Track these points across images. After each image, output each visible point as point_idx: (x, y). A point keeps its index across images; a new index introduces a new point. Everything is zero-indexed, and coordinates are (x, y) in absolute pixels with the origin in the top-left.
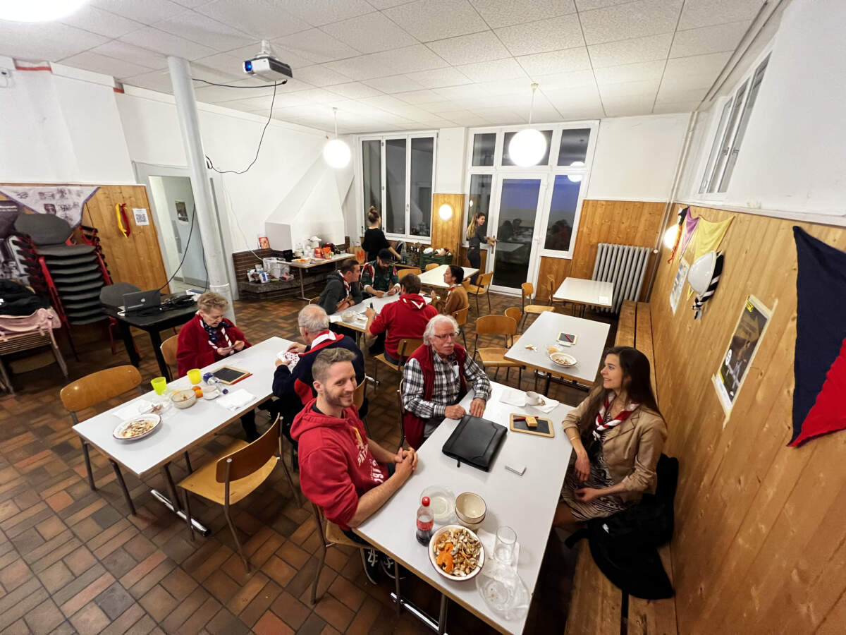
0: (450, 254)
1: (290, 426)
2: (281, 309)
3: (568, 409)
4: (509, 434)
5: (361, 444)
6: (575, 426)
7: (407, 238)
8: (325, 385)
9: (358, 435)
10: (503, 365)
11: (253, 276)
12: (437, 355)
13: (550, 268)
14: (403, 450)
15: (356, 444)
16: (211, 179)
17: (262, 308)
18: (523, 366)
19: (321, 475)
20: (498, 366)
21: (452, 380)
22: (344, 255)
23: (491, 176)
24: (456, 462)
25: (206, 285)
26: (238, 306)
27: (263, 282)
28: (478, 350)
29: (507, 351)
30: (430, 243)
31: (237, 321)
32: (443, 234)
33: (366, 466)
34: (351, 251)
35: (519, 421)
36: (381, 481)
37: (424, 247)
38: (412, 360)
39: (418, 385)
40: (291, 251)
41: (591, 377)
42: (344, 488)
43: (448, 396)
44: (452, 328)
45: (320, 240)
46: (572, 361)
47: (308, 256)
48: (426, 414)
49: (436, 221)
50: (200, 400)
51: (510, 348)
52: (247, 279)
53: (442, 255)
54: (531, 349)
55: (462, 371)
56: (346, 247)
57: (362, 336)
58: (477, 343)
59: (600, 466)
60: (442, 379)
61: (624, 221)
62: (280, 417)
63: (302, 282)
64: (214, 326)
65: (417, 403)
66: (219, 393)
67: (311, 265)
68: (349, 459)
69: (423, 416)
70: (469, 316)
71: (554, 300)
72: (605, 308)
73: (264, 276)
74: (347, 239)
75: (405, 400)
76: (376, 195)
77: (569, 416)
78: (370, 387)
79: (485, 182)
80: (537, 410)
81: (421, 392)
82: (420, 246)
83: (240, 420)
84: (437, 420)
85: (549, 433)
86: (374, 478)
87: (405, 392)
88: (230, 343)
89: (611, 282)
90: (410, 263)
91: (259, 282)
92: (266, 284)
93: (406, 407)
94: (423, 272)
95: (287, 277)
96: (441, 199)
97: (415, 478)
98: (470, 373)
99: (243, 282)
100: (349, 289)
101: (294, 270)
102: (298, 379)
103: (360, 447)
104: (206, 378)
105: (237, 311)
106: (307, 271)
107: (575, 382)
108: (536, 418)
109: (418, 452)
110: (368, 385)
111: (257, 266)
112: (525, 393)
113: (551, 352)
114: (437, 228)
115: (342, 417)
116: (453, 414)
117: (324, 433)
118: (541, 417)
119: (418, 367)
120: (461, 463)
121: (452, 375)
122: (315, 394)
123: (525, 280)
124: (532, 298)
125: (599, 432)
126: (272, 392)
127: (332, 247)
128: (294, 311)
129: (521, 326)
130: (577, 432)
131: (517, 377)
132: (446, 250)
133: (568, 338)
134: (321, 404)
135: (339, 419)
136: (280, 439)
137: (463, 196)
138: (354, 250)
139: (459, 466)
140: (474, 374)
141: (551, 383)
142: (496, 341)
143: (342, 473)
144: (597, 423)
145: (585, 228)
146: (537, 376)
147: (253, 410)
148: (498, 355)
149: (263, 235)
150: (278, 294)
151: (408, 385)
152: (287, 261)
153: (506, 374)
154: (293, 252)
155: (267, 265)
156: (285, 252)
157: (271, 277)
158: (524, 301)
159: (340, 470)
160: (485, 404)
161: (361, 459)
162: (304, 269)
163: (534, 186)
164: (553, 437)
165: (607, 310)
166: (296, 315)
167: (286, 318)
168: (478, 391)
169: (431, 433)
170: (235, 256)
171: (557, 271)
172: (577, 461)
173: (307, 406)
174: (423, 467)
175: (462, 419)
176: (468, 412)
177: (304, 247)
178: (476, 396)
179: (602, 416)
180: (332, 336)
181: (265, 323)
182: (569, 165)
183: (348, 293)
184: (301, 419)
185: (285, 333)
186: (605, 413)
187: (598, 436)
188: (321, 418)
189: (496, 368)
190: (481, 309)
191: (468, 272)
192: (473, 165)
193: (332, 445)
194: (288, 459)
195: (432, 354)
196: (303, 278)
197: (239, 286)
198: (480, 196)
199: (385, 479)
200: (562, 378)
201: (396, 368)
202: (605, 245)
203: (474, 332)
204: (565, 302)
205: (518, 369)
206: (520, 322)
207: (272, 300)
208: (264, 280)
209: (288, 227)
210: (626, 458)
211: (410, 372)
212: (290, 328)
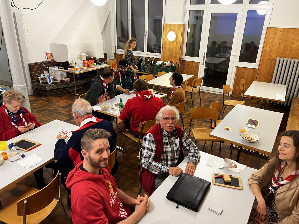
0: (174, 65)
1: (66, 179)
2: (61, 101)
3: (252, 171)
4: (212, 187)
5: (112, 192)
6: (257, 182)
7: (145, 54)
8: (89, 153)
9: (111, 186)
10: (209, 140)
11: (42, 79)
12: (165, 131)
13: (243, 75)
14: (140, 196)
15: (109, 192)
16: (14, 14)
17: (49, 100)
18: (222, 141)
19: (86, 212)
20: (206, 141)
21: (175, 149)
22: (103, 66)
23: (203, 11)
24: (176, 205)
25: (11, 85)
26: (32, 99)
27: (49, 83)
28: (192, 130)
29: (212, 131)
30: (160, 58)
31: (31, 109)
32: (169, 52)
33: (116, 207)
34: (108, 62)
35: (219, 178)
36: (126, 217)
37: (157, 60)
38: (148, 134)
39: (152, 151)
40: (68, 62)
41: (269, 149)
42: (101, 220)
43: (171, 160)
44: (175, 114)
45: (87, 55)
46: (256, 138)
47: (79, 66)
48: (156, 171)
49: (165, 43)
50: (7, 161)
51: (214, 129)
52: (39, 81)
53: (169, 66)
54: (228, 129)
55: (181, 143)
56: (104, 60)
57: (115, 120)
58: (191, 125)
59: (273, 210)
60: (168, 148)
61: (295, 43)
62: (59, 173)
63: (75, 83)
64: (15, 112)
65: (150, 164)
66: (19, 157)
67: (81, 72)
68: (104, 202)
69: (154, 172)
70: (186, 107)
71: (244, 97)
72: (280, 102)
73: (49, 79)
74: (105, 55)
75: (143, 161)
76: (125, 25)
77: (253, 176)
78: (120, 153)
79: (199, 15)
80: (231, 171)
81: (153, 156)
82: (154, 60)
83: (33, 175)
84: (164, 176)
85: (239, 187)
86: (121, 214)
87: (143, 156)
88: (26, 124)
89: (285, 84)
90: (147, 71)
91: (47, 83)
92: (51, 85)
93: (143, 166)
94: (156, 77)
95: (65, 80)
96: (168, 28)
97: (148, 215)
98: (186, 145)
99: (36, 83)
100: (106, 89)
101: (69, 75)
102: (71, 148)
103: (112, 194)
104: (11, 146)
105: (31, 102)
106: (78, 76)
107: (258, 152)
108: (230, 176)
109: (150, 197)
110: (118, 152)
111: (45, 72)
112: (223, 159)
113: (243, 131)
114: (165, 47)
115: (100, 173)
116: (174, 173)
117: (87, 184)
118: (234, 176)
119: (152, 139)
120: (179, 205)
121: (174, 145)
122: (83, 159)
123: (225, 83)
124: (230, 95)
125: (274, 188)
126: (54, 157)
127: (95, 60)
128: (69, 103)
129: (221, 114)
130: (259, 186)
131: (219, 148)
132: (172, 62)
133: (254, 123)
134: (86, 165)
135: (97, 175)
136: (59, 187)
137: (184, 25)
138: (110, 62)
139: (177, 207)
140: (188, 145)
141: (241, 153)
142: (204, 124)
143: (100, 211)
144: (273, 182)
145: (268, 47)
146: (232, 148)
147: (42, 168)
148: (205, 133)
149: (49, 51)
150: (59, 91)
151: (145, 151)
152: (65, 69)
153: (211, 146)
154: (69, 63)
155: (52, 72)
156: (63, 63)
157: (54, 79)
158: (224, 97)
159: (98, 209)
160: (196, 166)
161: (112, 202)
162: (76, 75)
163: (233, 18)
164: (242, 190)
165: (281, 104)
166: (70, 105)
167: (64, 107)
168: (191, 158)
169: (160, 185)
170: (30, 65)
171: (248, 76)
172: (257, 206)
173: (77, 166)
174: (153, 208)
175: (180, 176)
176: (184, 172)
177: (76, 60)
178: (190, 161)
179: (276, 177)
180: (94, 119)
181: (51, 111)
182: (258, 3)
183: (106, 91)
184: (73, 175)
185: (63, 117)
186: (279, 175)
187: (273, 190)
188: (86, 175)
189: (204, 142)
190: (194, 102)
191: (186, 77)
192: (190, 4)
193: (93, 192)
194: (65, 201)
195: (162, 131)
196: (76, 80)
197: (33, 86)
198: (195, 25)
199: (128, 216)
200: (249, 150)
201: (137, 140)
202: (282, 59)
203: (190, 118)
204: (252, 98)
205: (219, 143)
206: (221, 111)
207: (55, 95)
208: (50, 81)
209: (66, 46)
210: (290, 206)
211: (147, 142)
212: (67, 114)
